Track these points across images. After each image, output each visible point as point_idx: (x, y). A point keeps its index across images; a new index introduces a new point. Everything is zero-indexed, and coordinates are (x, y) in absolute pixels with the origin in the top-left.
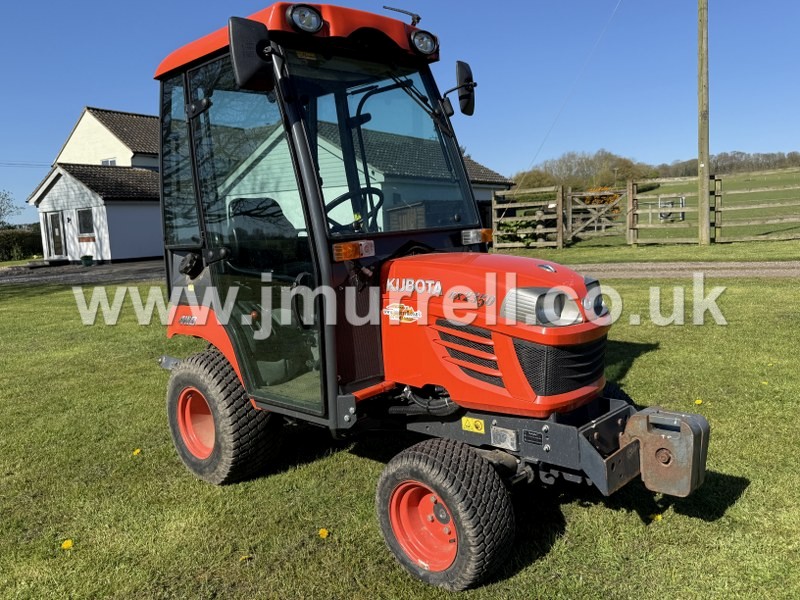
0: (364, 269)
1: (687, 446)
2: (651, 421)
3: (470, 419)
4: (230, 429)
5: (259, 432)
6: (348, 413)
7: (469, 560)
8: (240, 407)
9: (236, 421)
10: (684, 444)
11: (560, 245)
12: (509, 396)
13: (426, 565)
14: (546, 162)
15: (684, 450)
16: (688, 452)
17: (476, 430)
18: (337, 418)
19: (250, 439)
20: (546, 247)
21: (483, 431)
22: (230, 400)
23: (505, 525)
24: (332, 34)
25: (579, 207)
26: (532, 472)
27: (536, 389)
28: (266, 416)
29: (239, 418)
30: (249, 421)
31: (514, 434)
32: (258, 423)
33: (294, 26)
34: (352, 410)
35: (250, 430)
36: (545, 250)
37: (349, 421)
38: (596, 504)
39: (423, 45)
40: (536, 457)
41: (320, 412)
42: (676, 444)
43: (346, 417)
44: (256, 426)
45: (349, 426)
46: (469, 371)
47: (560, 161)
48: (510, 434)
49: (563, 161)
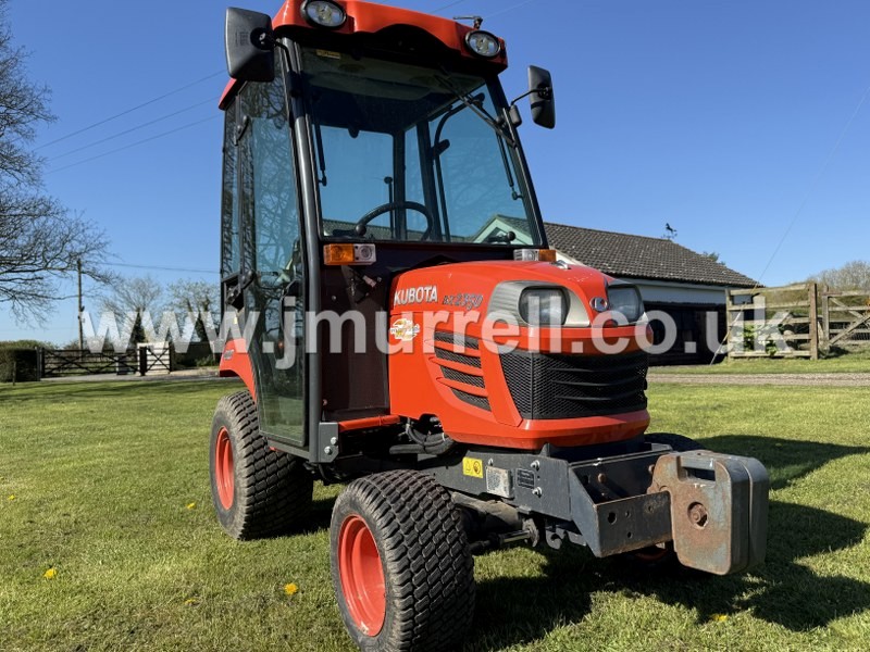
0: (365, 278)
1: (724, 498)
2: (683, 464)
3: (470, 460)
4: (245, 472)
5: (279, 480)
6: (329, 444)
7: (394, 618)
8: (259, 448)
9: (253, 464)
10: (720, 494)
11: (815, 355)
12: (495, 421)
13: (367, 629)
14: (824, 272)
15: (721, 503)
16: (725, 506)
17: (475, 474)
18: (318, 450)
19: (268, 486)
20: (798, 357)
21: (480, 475)
22: (249, 439)
23: (452, 579)
24: (356, 30)
25: (838, 309)
26: (536, 532)
27: (522, 410)
28: (289, 463)
29: (256, 460)
30: (268, 465)
31: (506, 475)
32: (279, 469)
33: (310, 21)
34: (334, 440)
35: (268, 475)
36: (794, 361)
37: (330, 453)
38: (647, 595)
39: (484, 48)
40: (529, 506)
41: (301, 443)
42: (710, 495)
43: (327, 449)
44: (275, 472)
45: (330, 459)
46: (460, 393)
47: (843, 271)
48: (503, 475)
49: (847, 271)
